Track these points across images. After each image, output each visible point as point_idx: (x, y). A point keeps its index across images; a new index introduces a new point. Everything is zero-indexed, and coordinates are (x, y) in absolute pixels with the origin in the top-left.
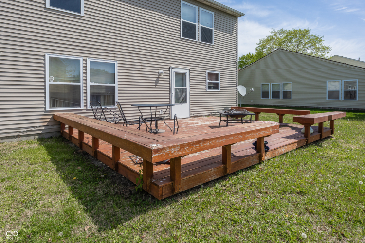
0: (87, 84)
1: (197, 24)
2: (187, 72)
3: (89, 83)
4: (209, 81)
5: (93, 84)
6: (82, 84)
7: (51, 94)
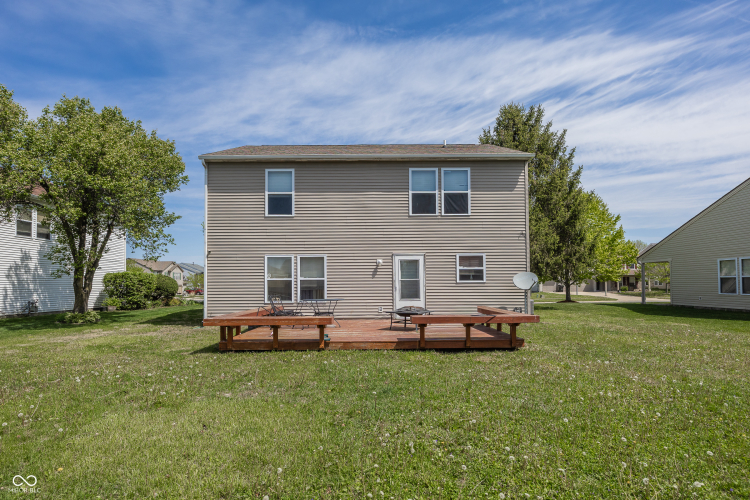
0: (297, 278)
1: (437, 192)
2: (421, 259)
3: (299, 278)
4: (462, 268)
5: (303, 279)
6: (293, 279)
7: (269, 288)
